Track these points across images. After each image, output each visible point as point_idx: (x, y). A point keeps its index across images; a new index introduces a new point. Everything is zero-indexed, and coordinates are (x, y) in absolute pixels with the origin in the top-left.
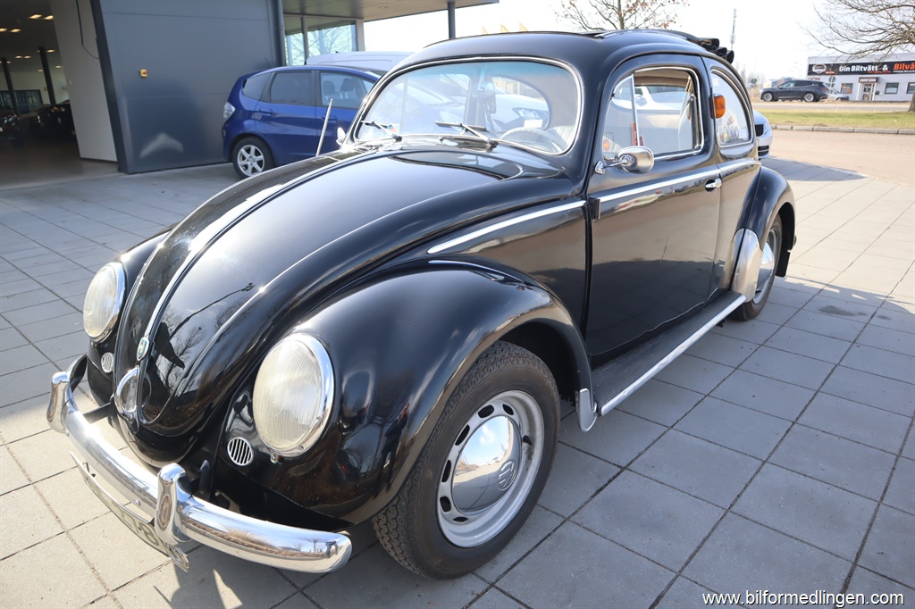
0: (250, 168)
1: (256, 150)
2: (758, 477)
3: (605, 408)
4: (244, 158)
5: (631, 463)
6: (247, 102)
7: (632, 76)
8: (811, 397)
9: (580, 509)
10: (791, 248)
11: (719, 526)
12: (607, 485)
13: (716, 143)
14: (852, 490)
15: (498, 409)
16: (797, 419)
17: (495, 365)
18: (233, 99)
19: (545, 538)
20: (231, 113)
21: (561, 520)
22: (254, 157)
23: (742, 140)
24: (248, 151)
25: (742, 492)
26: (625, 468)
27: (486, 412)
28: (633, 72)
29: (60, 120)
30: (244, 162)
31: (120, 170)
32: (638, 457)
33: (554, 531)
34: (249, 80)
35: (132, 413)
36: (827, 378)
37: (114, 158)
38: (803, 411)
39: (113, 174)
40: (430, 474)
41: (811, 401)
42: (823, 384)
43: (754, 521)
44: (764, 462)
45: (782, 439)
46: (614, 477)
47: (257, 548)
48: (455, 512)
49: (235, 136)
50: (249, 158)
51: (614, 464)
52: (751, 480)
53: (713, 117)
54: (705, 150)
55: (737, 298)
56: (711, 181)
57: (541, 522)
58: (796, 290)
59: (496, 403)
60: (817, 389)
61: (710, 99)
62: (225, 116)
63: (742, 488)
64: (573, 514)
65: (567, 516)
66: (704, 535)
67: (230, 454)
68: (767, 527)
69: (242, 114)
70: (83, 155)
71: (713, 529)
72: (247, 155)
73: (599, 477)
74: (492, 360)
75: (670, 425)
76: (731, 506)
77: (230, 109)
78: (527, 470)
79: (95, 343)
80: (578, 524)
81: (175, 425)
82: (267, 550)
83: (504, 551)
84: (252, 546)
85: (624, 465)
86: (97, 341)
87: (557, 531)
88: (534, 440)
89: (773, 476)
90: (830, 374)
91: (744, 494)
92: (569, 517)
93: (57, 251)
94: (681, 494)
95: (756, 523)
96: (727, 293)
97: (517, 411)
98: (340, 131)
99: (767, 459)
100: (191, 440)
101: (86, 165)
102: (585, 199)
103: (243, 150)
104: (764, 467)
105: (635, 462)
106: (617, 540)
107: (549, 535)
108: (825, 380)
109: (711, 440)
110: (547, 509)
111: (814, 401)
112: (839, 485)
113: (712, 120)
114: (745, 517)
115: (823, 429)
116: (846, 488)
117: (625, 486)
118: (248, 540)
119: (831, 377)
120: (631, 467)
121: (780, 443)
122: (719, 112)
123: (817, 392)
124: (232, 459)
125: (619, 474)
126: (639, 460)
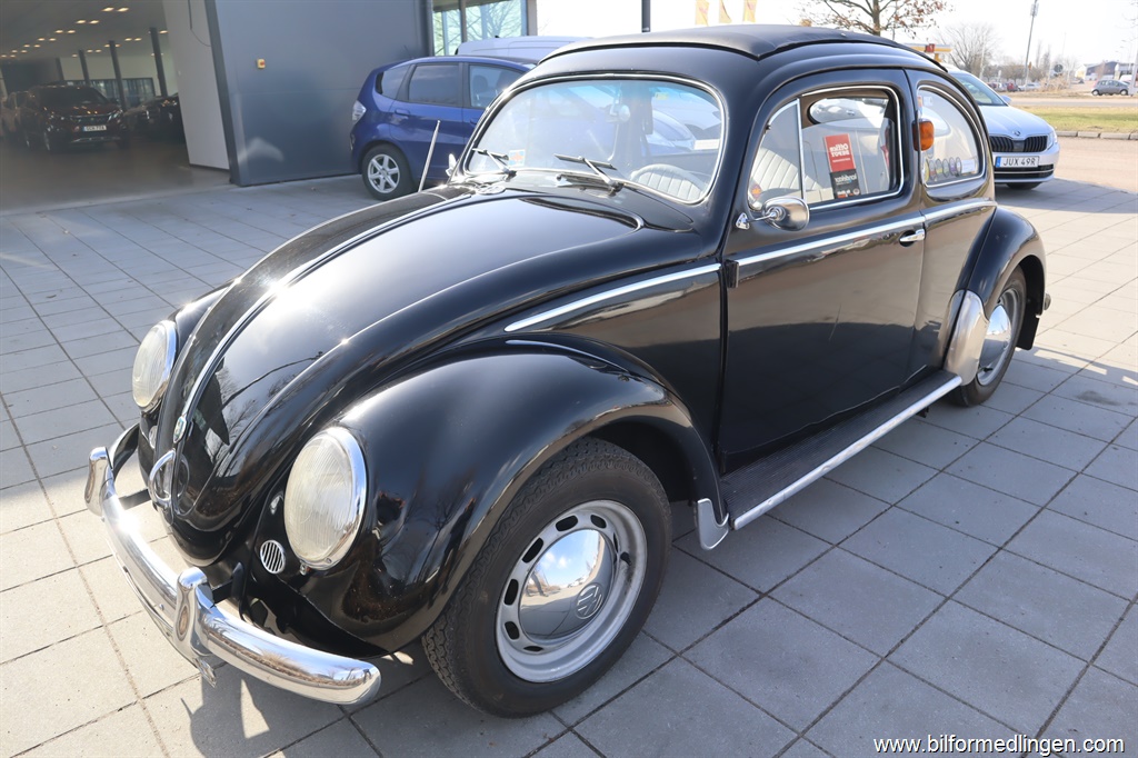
0: (382, 183)
1: (390, 161)
2: (934, 617)
3: (739, 521)
4: (375, 171)
5: (774, 588)
6: (382, 102)
7: (798, 102)
8: (1031, 516)
9: (697, 642)
10: (1041, 313)
11: (867, 679)
12: (737, 614)
13: (921, 182)
14: (1056, 644)
15: (584, 520)
16: (1006, 543)
17: (573, 470)
18: (364, 98)
19: (647, 676)
20: (361, 115)
21: (671, 654)
22: (388, 169)
23: (970, 174)
24: (381, 162)
25: (909, 636)
26: (766, 594)
27: (567, 525)
28: (799, 96)
29: (171, 116)
30: (376, 176)
31: (232, 181)
32: (785, 581)
33: (659, 668)
34: (386, 73)
35: (167, 502)
36: (1061, 490)
37: (226, 166)
38: (1017, 534)
39: (223, 185)
40: (484, 597)
41: (1031, 520)
42: (1052, 499)
43: (914, 676)
44: (947, 599)
45: (978, 570)
46: (749, 606)
47: (290, 674)
48: (524, 640)
49: (366, 143)
50: (382, 172)
51: (753, 589)
52: (924, 621)
53: (917, 149)
54: (905, 192)
55: (950, 380)
56: (910, 233)
57: (646, 654)
58: (1046, 366)
59: (582, 513)
60: (1042, 504)
61: (914, 125)
62: (355, 118)
63: (910, 631)
64: (688, 649)
65: (678, 651)
66: (845, 689)
67: (262, 558)
68: (930, 684)
69: (374, 116)
70: (192, 162)
71: (859, 682)
72: (379, 167)
73: (730, 604)
74: (570, 465)
75: (835, 542)
76: (890, 653)
77: (359, 109)
78: (626, 593)
79: (143, 414)
80: (691, 662)
81: (214, 513)
82: (300, 676)
83: (593, 688)
84: (284, 671)
85: (764, 590)
86: (146, 411)
87: (662, 669)
88: (634, 558)
89: (957, 618)
90: (1066, 485)
91: (910, 639)
92: (681, 653)
93: (145, 283)
94: (828, 632)
95: (917, 677)
96: (938, 372)
97: (612, 523)
98: (452, 158)
99: (952, 595)
100: (227, 536)
101: (196, 173)
102: (721, 262)
103: (374, 161)
104: (945, 606)
105: (780, 588)
106: (733, 685)
107: (652, 672)
108: (1058, 493)
109: (885, 565)
110: (657, 641)
111: (1034, 521)
112: (1040, 637)
113: (916, 153)
114: (904, 670)
115: (1037, 559)
116: (1050, 640)
117: (761, 618)
118: (280, 663)
119: (1067, 489)
120: (772, 594)
121: (974, 574)
122: (925, 142)
123: (1042, 509)
124: (265, 564)
125: (756, 601)
126: (784, 585)
